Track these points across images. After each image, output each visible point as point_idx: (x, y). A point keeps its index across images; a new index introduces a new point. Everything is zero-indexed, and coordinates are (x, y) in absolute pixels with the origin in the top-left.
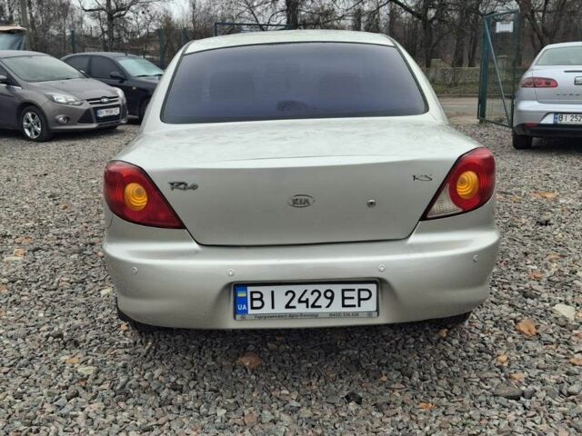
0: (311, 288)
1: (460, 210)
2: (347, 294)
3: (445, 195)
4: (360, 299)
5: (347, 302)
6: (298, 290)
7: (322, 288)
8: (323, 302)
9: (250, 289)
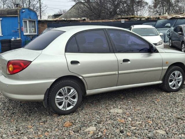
1: (10, 74)
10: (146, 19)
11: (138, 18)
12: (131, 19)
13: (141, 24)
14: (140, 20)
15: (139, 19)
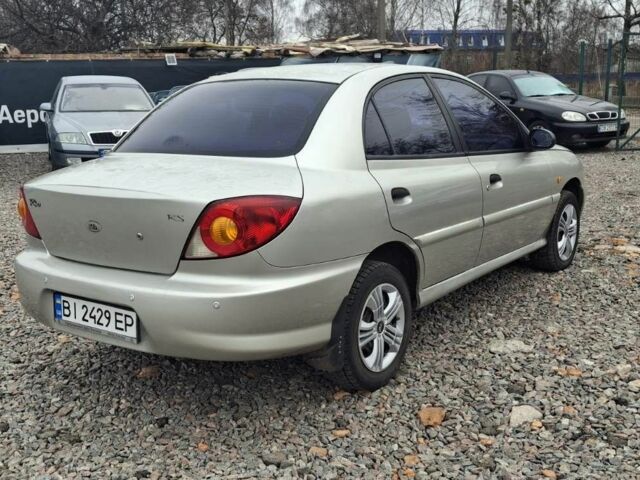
0: (97, 306)
1: (216, 255)
2: (119, 318)
3: (197, 239)
4: (126, 325)
5: (119, 325)
6: (90, 305)
7: (104, 308)
8: (104, 321)
9: (63, 298)
10: (246, 53)
11: (219, 51)
12: (199, 53)
13: (235, 70)
14: (228, 56)
15: (222, 54)
